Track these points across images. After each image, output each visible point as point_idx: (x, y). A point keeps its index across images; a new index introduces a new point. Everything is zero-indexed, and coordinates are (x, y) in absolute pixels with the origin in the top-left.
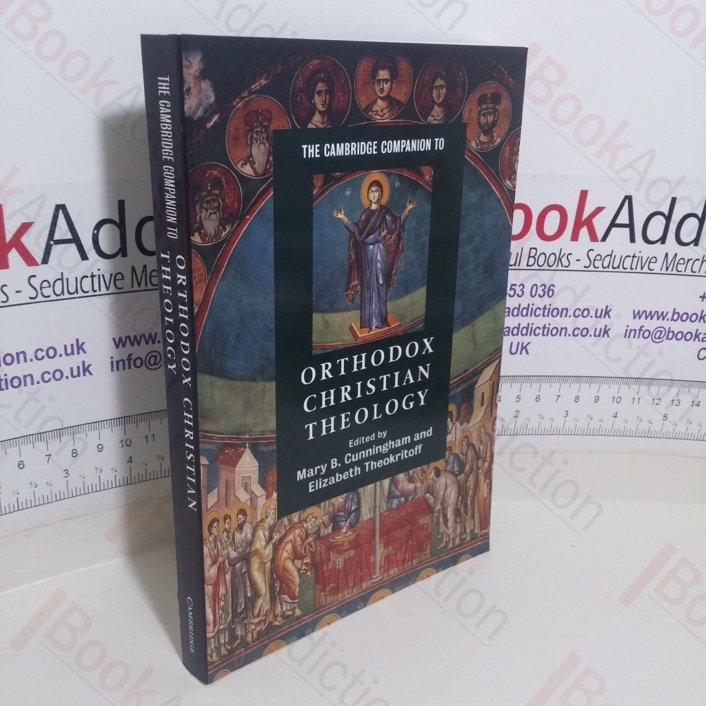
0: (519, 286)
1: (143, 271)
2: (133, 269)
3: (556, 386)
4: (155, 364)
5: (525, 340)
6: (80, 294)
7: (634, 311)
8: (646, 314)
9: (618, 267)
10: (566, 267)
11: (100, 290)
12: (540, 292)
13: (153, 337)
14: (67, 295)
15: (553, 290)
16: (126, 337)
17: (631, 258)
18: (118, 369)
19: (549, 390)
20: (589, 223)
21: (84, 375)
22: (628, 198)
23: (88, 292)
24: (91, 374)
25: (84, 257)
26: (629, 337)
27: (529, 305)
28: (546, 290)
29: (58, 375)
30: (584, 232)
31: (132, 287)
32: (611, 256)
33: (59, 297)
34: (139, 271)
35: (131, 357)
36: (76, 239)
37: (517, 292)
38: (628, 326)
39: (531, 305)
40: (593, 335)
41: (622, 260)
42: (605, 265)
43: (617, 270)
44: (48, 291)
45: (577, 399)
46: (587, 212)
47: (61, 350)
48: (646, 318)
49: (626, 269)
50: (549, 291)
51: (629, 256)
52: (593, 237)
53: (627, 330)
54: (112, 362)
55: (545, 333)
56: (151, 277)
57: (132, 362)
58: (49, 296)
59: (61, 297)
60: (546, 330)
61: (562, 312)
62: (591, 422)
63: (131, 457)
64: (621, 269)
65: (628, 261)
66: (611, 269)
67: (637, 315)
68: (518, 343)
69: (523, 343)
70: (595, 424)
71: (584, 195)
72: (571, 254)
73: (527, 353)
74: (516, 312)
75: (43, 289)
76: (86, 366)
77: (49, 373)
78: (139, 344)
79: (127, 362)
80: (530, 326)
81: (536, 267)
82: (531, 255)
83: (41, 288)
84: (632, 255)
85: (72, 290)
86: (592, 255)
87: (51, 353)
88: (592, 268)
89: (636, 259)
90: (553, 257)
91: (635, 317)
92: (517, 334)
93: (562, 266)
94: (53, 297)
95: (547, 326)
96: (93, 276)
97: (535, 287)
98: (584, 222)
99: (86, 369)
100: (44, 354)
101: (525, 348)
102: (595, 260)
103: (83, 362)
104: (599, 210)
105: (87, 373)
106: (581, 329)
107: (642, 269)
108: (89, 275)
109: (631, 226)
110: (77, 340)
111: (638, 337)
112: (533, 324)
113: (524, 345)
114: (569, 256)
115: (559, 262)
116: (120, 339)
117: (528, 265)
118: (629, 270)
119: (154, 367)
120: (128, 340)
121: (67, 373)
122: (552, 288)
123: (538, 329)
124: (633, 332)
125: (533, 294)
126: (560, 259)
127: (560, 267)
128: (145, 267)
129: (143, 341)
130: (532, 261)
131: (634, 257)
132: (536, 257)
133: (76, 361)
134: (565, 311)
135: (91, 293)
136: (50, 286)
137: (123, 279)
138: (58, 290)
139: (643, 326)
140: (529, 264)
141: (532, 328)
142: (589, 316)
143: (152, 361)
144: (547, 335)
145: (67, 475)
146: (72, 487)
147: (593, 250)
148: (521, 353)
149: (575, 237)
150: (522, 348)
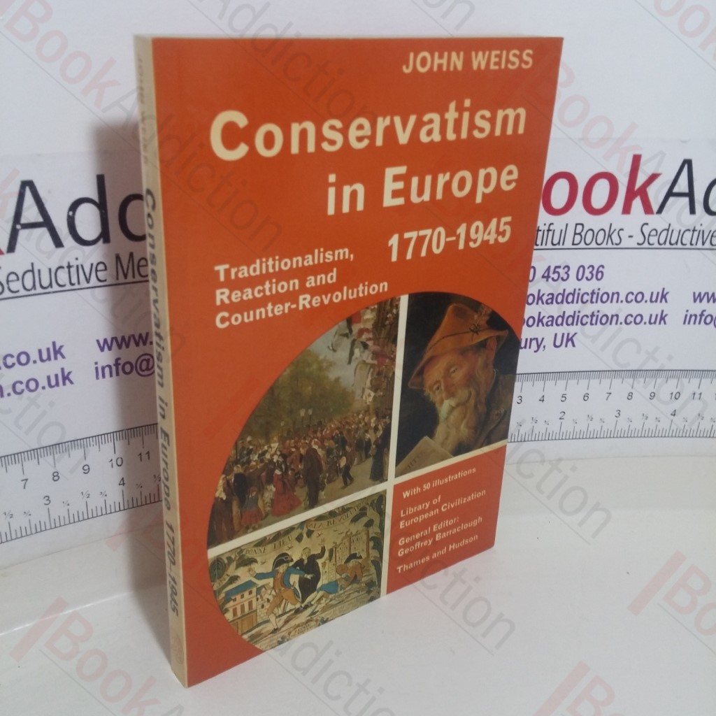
0: (564, 268)
1: (129, 260)
2: (118, 258)
3: (606, 382)
4: (148, 369)
5: (572, 330)
6: (55, 287)
7: (694, 293)
8: (708, 296)
9: (677, 243)
10: (616, 244)
11: (79, 283)
12: (587, 274)
13: (144, 338)
14: (39, 290)
15: (602, 272)
16: (112, 339)
17: (691, 232)
18: (104, 376)
19: (598, 387)
20: (643, 193)
21: (64, 384)
22: (688, 163)
23: (64, 286)
24: (71, 383)
25: (58, 243)
26: (689, 323)
27: (575, 290)
28: (594, 272)
29: (32, 385)
30: (637, 203)
31: (117, 279)
32: (668, 230)
33: (30, 292)
34: (125, 260)
35: (119, 362)
36: (47, 223)
37: (561, 276)
38: (687, 311)
39: (577, 290)
40: (648, 323)
41: (681, 235)
42: (662, 241)
43: (675, 246)
44: (16, 286)
45: (630, 396)
46: (641, 179)
47: (34, 356)
48: (708, 301)
49: (685, 245)
50: (598, 273)
51: (689, 230)
52: (648, 209)
53: (686, 316)
54: (97, 368)
55: (594, 322)
56: (139, 266)
57: (120, 367)
58: (18, 291)
59: (33, 292)
60: (594, 318)
61: (612, 297)
62: (646, 421)
63: (123, 479)
64: (679, 245)
65: (688, 236)
66: (668, 245)
67: (698, 298)
68: (563, 334)
69: (568, 334)
70: (650, 424)
71: (637, 160)
72: (622, 229)
73: (574, 346)
74: (560, 299)
75: (10, 283)
76: (66, 374)
77: (21, 383)
78: (127, 346)
79: (114, 368)
80: (577, 314)
81: (582, 245)
82: (578, 231)
83: (8, 281)
84: (692, 228)
85: (46, 283)
86: (646, 230)
87: (23, 358)
88: (646, 245)
89: (696, 234)
90: (601, 234)
91: (695, 301)
92: (562, 324)
93: (613, 244)
94: (23, 292)
95: (596, 313)
96: (69, 267)
97: (581, 269)
98: (637, 192)
99: (66, 378)
100: (14, 360)
101: (572, 340)
102: (649, 235)
103: (63, 370)
104: (654, 177)
105: (67, 382)
106: (634, 315)
107: (703, 244)
108: (65, 265)
109: (690, 195)
110: (54, 344)
111: (700, 323)
112: (579, 312)
113: (570, 336)
114: (621, 232)
115: (610, 238)
116: (105, 341)
117: (573, 244)
118: (688, 246)
119: (146, 373)
120: (114, 343)
121: (43, 382)
122: (601, 269)
123: (585, 317)
124: (693, 318)
125: (580, 277)
126: (610, 236)
127: (610, 245)
128: (131, 255)
129: (132, 343)
130: (578, 238)
131: (694, 230)
132: (583, 234)
133: (53, 367)
134: (616, 296)
135: (68, 287)
136: (18, 279)
137: (106, 269)
138: (29, 284)
139: (704, 311)
140: (575, 243)
141: (578, 316)
142: (644, 301)
143: (144, 367)
144: (596, 324)
145: (48, 502)
146: (54, 515)
147: (647, 224)
148: (566, 346)
149: (627, 209)
150: (568, 340)
